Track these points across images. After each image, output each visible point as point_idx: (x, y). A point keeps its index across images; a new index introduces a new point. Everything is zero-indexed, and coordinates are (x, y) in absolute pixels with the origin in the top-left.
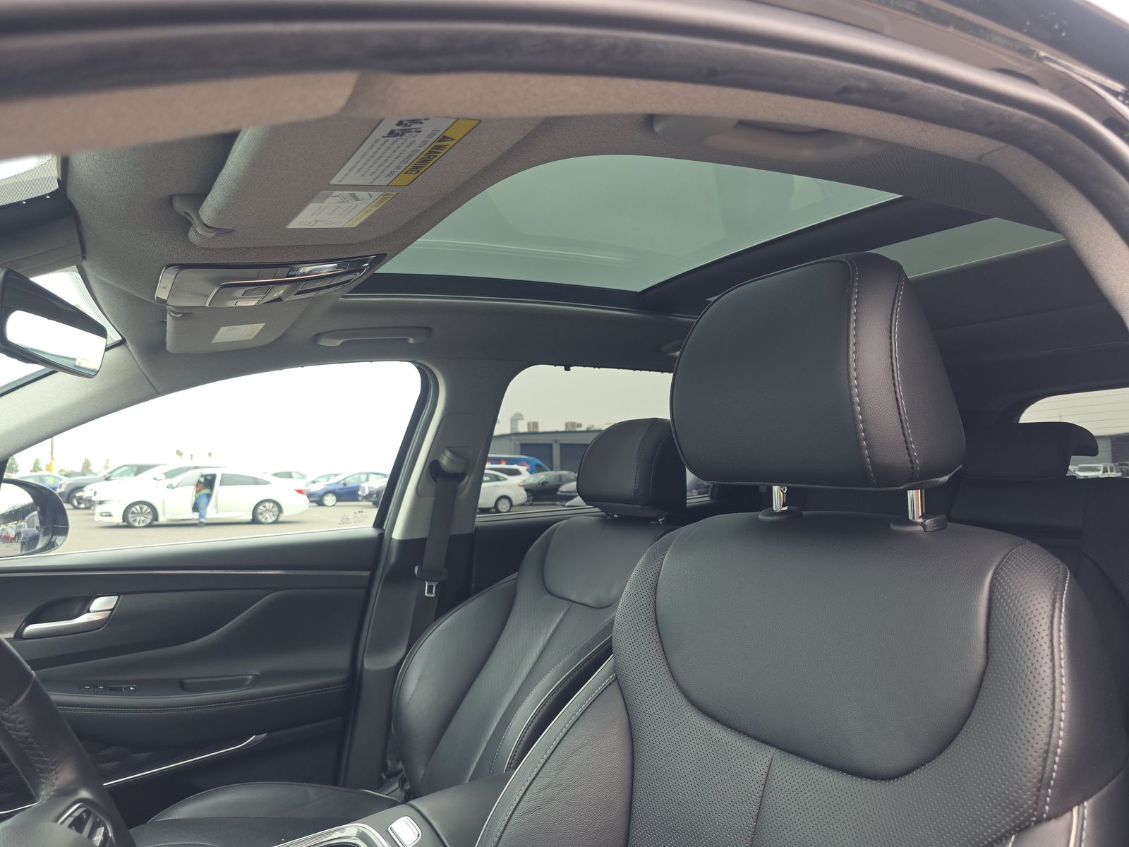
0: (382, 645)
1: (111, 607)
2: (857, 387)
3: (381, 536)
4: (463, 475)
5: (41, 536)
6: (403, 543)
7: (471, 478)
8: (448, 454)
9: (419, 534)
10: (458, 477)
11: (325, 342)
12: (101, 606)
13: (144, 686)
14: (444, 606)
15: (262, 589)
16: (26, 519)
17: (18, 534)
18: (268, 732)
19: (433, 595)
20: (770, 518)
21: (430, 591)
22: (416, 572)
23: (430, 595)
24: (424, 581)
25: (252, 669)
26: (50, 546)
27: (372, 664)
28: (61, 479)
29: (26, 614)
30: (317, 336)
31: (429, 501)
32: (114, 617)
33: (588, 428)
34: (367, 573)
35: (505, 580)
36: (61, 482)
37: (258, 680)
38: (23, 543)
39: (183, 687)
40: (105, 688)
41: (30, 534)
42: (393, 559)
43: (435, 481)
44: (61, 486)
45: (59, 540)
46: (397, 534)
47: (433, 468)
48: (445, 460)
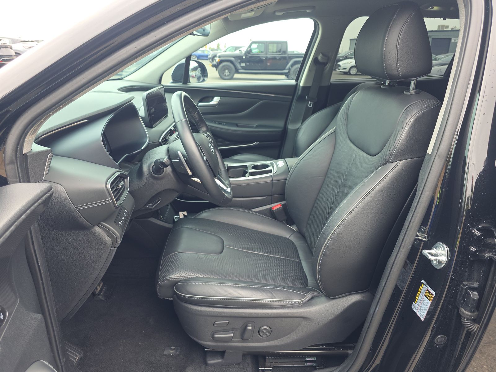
0: (295, 121)
1: (219, 100)
2: (385, 50)
3: (297, 84)
4: (327, 63)
5: (201, 78)
6: (303, 87)
7: (330, 64)
8: (321, 55)
9: (310, 84)
10: (325, 64)
11: (277, 14)
12: (216, 100)
13: (227, 124)
14: (315, 110)
15: (258, 99)
16: (198, 70)
17: (196, 75)
18: (260, 142)
19: (311, 107)
20: (384, 87)
21: (310, 105)
22: (306, 98)
23: (310, 107)
24: (308, 101)
25: (256, 123)
26: (204, 81)
27: (290, 127)
28: (209, 52)
29: (198, 100)
30: (275, 12)
31: (313, 73)
32: (220, 103)
33: (451, 29)
34: (291, 97)
35: (338, 104)
36: (210, 53)
37: (257, 127)
38: (197, 79)
39: (237, 125)
40: (218, 123)
41: (199, 76)
42: (299, 93)
43: (316, 65)
44: (210, 55)
45: (206, 79)
46: (302, 84)
47: (315, 60)
48: (319, 58)
